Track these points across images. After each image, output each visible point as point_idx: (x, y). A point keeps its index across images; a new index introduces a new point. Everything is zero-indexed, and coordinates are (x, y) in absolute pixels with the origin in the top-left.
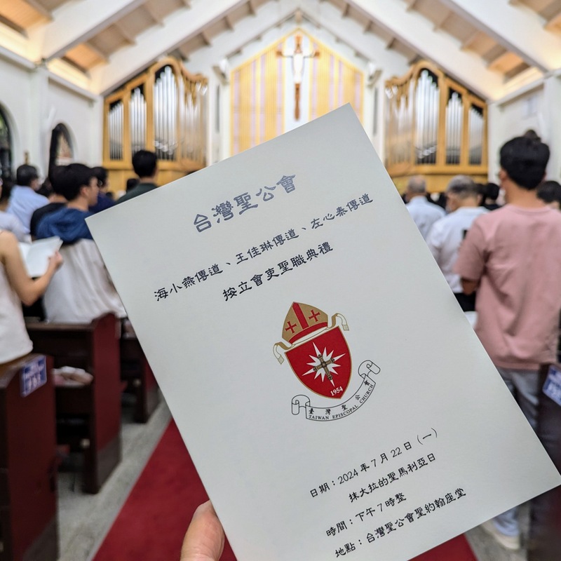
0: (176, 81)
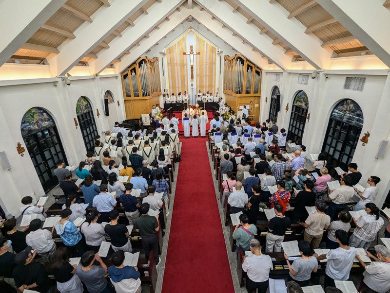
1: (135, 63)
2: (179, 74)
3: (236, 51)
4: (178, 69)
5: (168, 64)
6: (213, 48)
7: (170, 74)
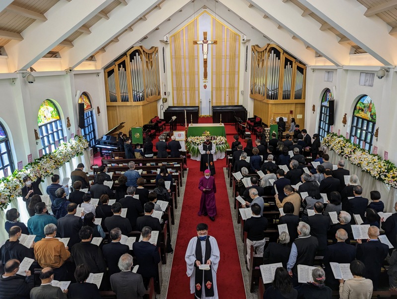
0: (141, 58)
1: (125, 54)
2: (187, 70)
3: (269, 39)
4: (185, 64)
5: (171, 56)
6: (236, 35)
7: (174, 71)
